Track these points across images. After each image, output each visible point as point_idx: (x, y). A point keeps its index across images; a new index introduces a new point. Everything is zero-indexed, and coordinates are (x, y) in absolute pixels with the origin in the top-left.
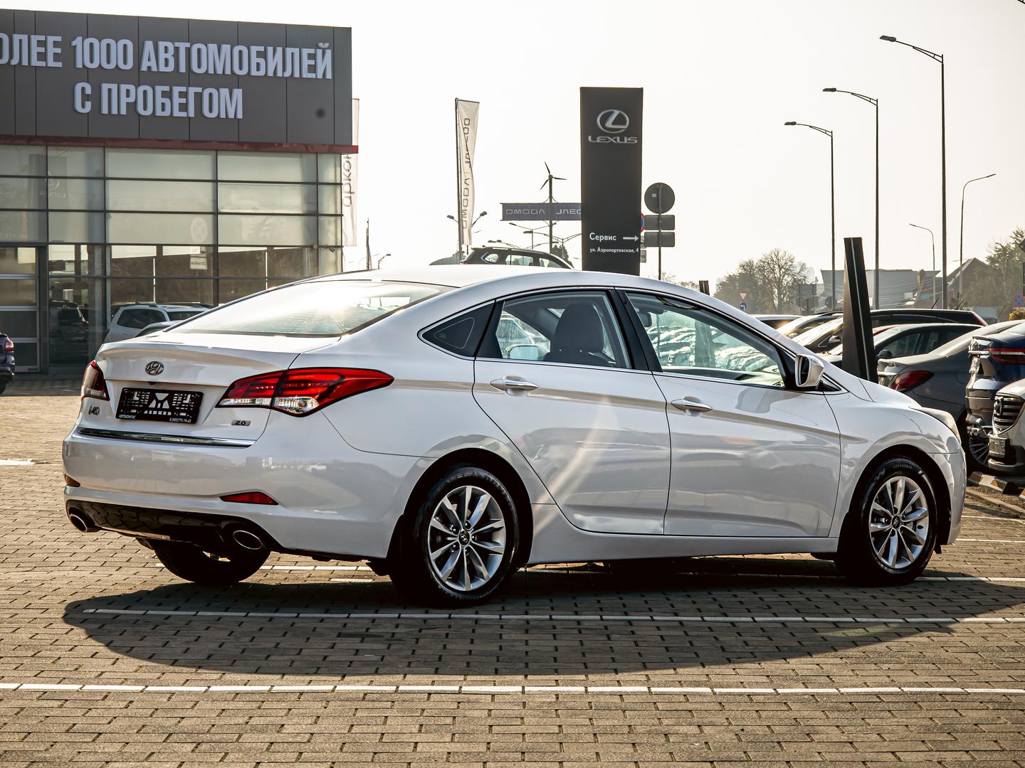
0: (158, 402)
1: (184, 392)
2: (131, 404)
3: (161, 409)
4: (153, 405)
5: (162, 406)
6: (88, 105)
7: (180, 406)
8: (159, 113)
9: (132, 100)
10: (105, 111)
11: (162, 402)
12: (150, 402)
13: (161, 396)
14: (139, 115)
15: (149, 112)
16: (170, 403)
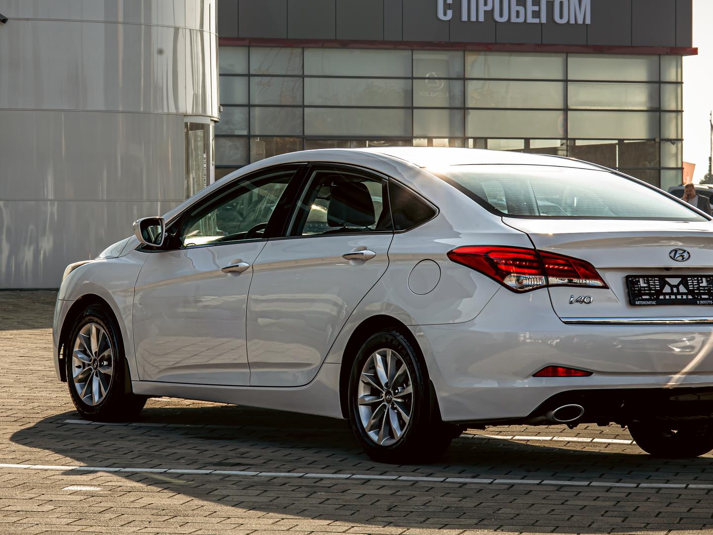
0: (672, 287)
1: (698, 276)
2: (640, 290)
3: (678, 293)
4: (667, 289)
5: (678, 290)
7: (698, 289)
11: (677, 286)
12: (662, 287)
13: (675, 281)
16: (686, 287)
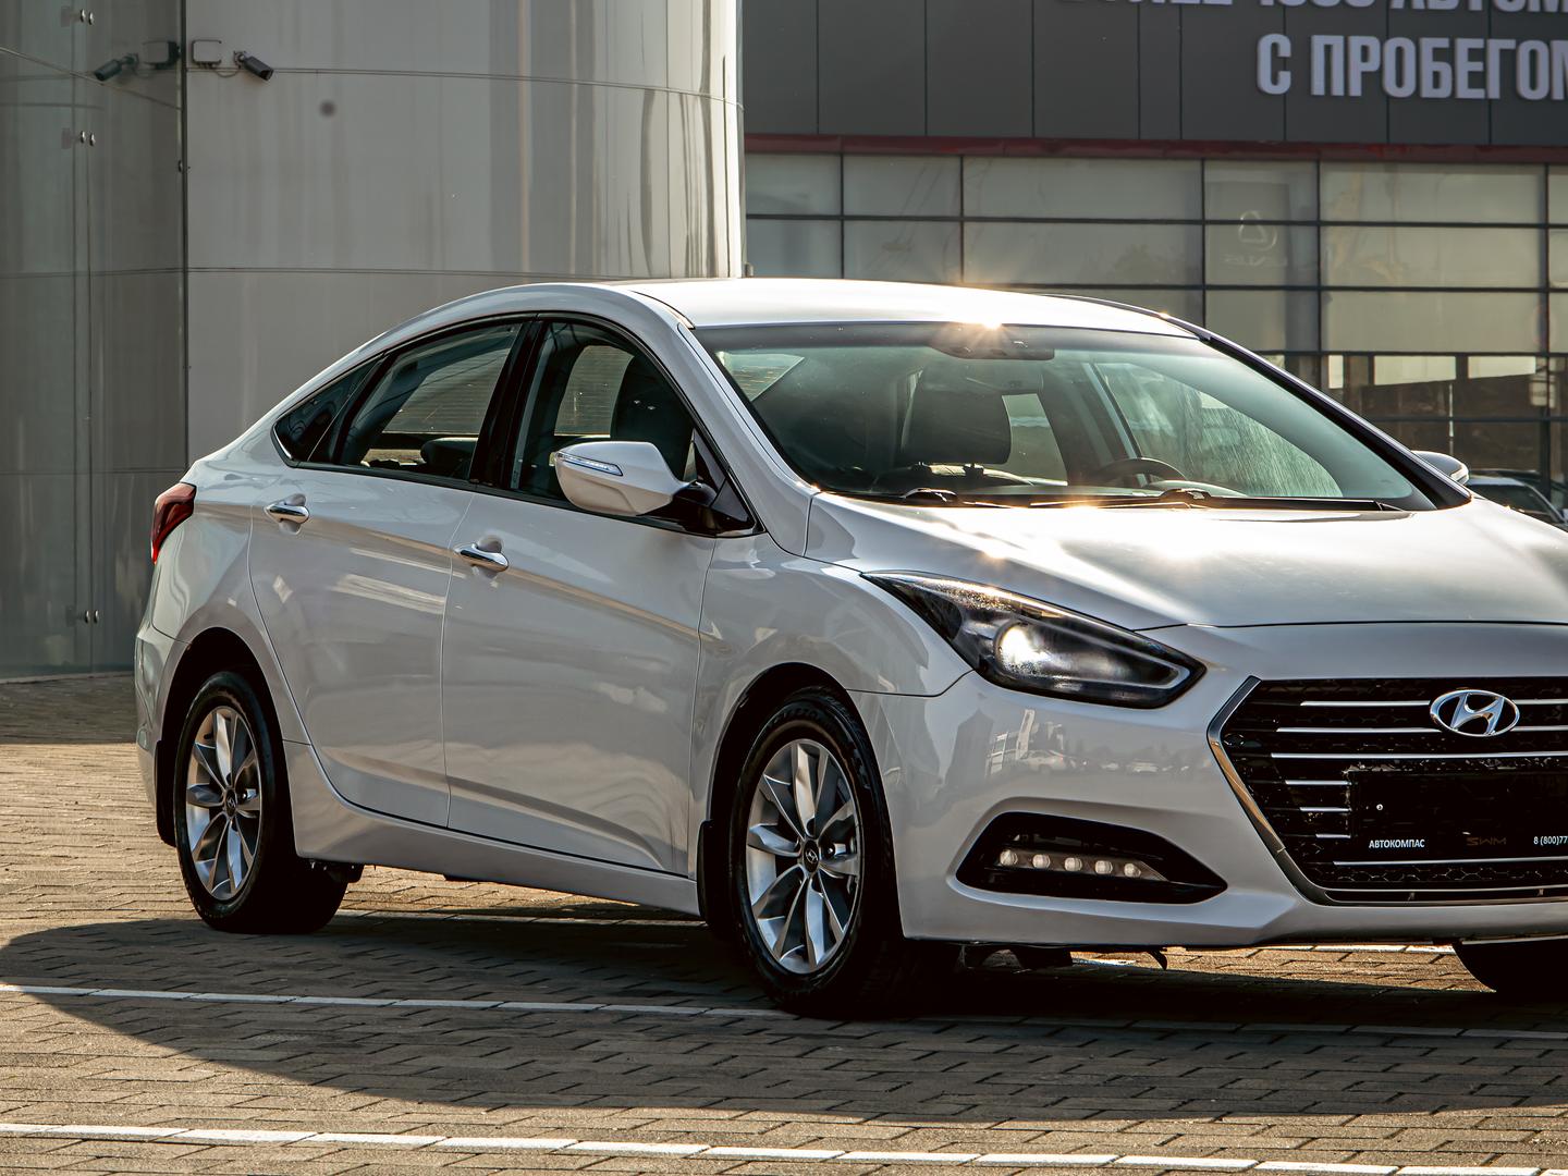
6: (1285, 78)
8: (1428, 91)
9: (1372, 66)
10: (1318, 88)
14: (1389, 97)
15: (1407, 90)
